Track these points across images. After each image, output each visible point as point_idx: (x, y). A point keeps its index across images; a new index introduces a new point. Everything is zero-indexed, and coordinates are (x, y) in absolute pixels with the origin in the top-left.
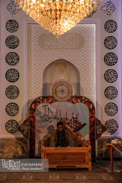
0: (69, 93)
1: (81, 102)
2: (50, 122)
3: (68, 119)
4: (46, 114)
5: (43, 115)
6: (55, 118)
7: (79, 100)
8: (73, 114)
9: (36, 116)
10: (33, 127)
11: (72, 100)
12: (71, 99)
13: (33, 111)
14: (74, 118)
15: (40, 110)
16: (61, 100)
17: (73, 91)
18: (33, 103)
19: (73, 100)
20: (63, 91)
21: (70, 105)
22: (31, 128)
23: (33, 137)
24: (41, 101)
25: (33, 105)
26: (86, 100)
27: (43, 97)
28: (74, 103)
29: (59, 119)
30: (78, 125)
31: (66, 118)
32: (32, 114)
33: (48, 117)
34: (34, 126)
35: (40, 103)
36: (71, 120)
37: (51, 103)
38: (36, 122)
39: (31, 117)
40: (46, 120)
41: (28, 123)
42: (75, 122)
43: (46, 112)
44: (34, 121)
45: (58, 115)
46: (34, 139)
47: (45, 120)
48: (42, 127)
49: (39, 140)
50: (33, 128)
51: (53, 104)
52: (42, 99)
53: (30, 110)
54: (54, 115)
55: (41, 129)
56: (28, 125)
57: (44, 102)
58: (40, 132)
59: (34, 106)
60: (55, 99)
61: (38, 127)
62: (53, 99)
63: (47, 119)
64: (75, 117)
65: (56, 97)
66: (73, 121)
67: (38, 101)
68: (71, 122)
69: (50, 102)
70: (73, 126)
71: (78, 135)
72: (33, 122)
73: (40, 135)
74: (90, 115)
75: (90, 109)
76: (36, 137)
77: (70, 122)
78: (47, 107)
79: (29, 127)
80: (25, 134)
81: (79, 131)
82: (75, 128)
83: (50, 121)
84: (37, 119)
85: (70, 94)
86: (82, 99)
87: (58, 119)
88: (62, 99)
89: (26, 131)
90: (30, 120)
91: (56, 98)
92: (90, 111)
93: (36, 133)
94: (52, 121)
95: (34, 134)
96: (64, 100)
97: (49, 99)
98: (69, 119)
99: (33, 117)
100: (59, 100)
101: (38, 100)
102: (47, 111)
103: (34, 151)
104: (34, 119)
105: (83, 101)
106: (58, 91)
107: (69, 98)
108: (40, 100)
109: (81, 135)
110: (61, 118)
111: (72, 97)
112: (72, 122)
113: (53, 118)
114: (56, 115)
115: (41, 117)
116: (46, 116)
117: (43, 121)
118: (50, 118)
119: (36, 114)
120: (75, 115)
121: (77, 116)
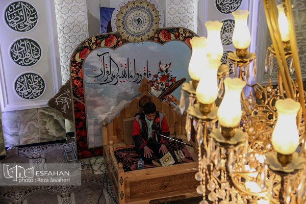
0: (152, 24)
1: (176, 38)
2: (115, 84)
3: (150, 74)
4: (106, 70)
5: (100, 73)
7: (172, 36)
8: (160, 63)
9: (85, 76)
11: (158, 38)
12: (156, 36)
13: (77, 67)
15: (92, 64)
16: (135, 40)
17: (160, 19)
18: (77, 50)
19: (161, 36)
20: (139, 20)
21: (154, 46)
22: (77, 99)
23: (82, 116)
24: (94, 46)
25: (78, 55)
26: (187, 35)
27: (97, 37)
28: (162, 42)
30: (170, 84)
31: (146, 72)
32: (77, 74)
33: (111, 74)
34: (83, 96)
35: (91, 50)
36: (156, 76)
37: (114, 47)
38: (86, 87)
39: (75, 79)
41: (69, 91)
42: (164, 78)
43: (105, 66)
44: (82, 86)
45: (130, 69)
46: (85, 119)
47: (104, 82)
48: (99, 95)
49: (94, 118)
50: (81, 99)
51: (119, 49)
52: (96, 41)
53: (71, 65)
54: (122, 69)
55: (97, 99)
56: (70, 95)
57: (99, 46)
58: (95, 104)
59: (80, 57)
60: (123, 38)
61: (91, 97)
62: (120, 39)
63: (110, 79)
64: (164, 69)
65: (125, 33)
66: (160, 76)
67: (87, 47)
68: (157, 80)
69: (112, 45)
70: (160, 85)
71: (170, 100)
72: (80, 88)
73: (95, 110)
76: (88, 115)
77: (155, 79)
78: (106, 56)
79: (73, 97)
80: (65, 112)
81: (172, 94)
82: (163, 90)
83: (114, 82)
84: (88, 82)
85: (154, 25)
86: (179, 33)
87: (131, 77)
88: (138, 36)
89: (67, 106)
90: (73, 84)
91: (125, 36)
93: (88, 108)
94: (119, 82)
95: (84, 110)
96: (142, 39)
97: (111, 40)
98: (152, 75)
99: (78, 78)
100: (131, 38)
101: (87, 45)
102: (109, 64)
103: (86, 139)
104: (82, 82)
105: (181, 38)
106: (129, 22)
107: (151, 33)
108: (91, 44)
109: (176, 101)
110: (137, 74)
111: (159, 31)
112: (159, 80)
113: (121, 75)
114: (126, 70)
115: (95, 77)
116: (106, 73)
117: (100, 84)
118: (114, 77)
119: (85, 72)
120: (165, 65)
121: (168, 66)
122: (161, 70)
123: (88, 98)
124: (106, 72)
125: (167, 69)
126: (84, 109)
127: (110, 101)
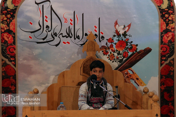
2: (57, 45)
3: (103, 37)
4: (46, 24)
5: (38, 27)
6: (69, 35)
8: (116, 23)
9: (18, 29)
10: (11, 57)
13: (9, 16)
14: (119, 35)
15: (29, 14)
22: (7, 60)
23: (12, 85)
29: (81, 38)
30: (130, 53)
31: (98, 34)
32: (8, 25)
33: (52, 31)
34: (14, 56)
36: (111, 40)
38: (18, 45)
40: (45, 41)
42: (123, 44)
43: (45, 18)
44: (14, 43)
45: (77, 27)
46: (16, 89)
47: (42, 41)
48: (36, 58)
50: (11, 61)
53: (2, 13)
54: (66, 26)
55: (32, 63)
58: (29, 71)
59: (13, 3)
61: (24, 59)
63: (49, 38)
64: (121, 32)
66: (115, 42)
68: (112, 46)
70: (116, 54)
71: (129, 77)
72: (11, 45)
73: (29, 79)
74: (161, 25)
75: (162, 11)
77: (109, 44)
78: (46, 5)
79: (1, 57)
81: (133, 68)
82: (121, 61)
83: (55, 42)
84: (22, 37)
87: (78, 37)
90: (3, 39)
92: (162, 16)
93: (20, 75)
94: (62, 43)
95: (15, 77)
98: (105, 39)
99: (9, 32)
102: (49, 17)
104: (14, 38)
109: (137, 79)
110: (86, 35)
112: (114, 46)
113: (65, 34)
114: (72, 27)
115: (32, 32)
116: (45, 29)
117: (38, 43)
118: (56, 34)
119: (18, 24)
120: (123, 27)
121: (127, 28)
122: (117, 32)
123: (20, 60)
124: (45, 27)
125: (125, 32)
126: (15, 75)
127: (49, 68)
